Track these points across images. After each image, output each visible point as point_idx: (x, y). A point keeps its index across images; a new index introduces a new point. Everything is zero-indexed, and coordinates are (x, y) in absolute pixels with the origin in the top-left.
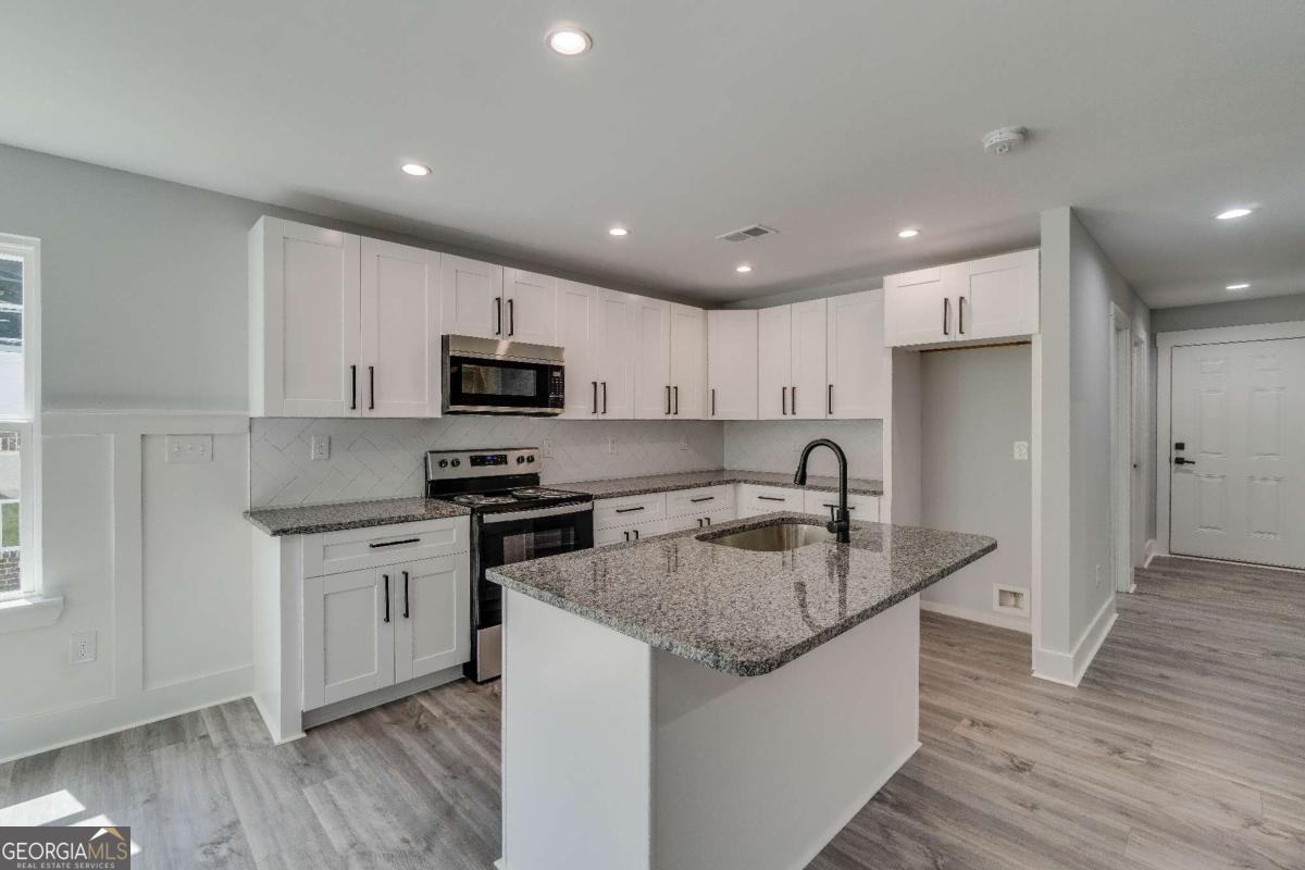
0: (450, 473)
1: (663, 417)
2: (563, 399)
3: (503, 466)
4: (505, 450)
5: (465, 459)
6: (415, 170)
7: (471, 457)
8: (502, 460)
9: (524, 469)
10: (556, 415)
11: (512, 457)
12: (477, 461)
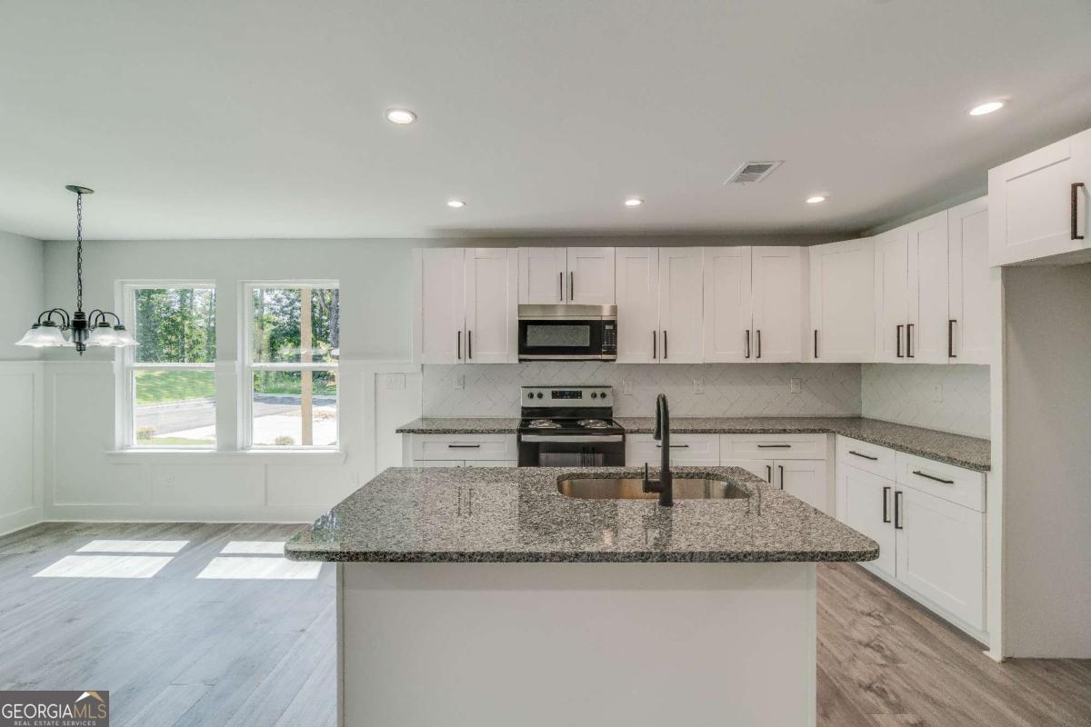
0: (536, 403)
1: (743, 360)
2: (616, 347)
3: (579, 400)
4: (580, 387)
5: (547, 393)
6: (455, 204)
7: (553, 392)
8: (577, 395)
9: (598, 403)
10: (614, 360)
11: (586, 393)
12: (555, 395)
